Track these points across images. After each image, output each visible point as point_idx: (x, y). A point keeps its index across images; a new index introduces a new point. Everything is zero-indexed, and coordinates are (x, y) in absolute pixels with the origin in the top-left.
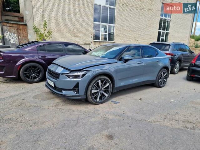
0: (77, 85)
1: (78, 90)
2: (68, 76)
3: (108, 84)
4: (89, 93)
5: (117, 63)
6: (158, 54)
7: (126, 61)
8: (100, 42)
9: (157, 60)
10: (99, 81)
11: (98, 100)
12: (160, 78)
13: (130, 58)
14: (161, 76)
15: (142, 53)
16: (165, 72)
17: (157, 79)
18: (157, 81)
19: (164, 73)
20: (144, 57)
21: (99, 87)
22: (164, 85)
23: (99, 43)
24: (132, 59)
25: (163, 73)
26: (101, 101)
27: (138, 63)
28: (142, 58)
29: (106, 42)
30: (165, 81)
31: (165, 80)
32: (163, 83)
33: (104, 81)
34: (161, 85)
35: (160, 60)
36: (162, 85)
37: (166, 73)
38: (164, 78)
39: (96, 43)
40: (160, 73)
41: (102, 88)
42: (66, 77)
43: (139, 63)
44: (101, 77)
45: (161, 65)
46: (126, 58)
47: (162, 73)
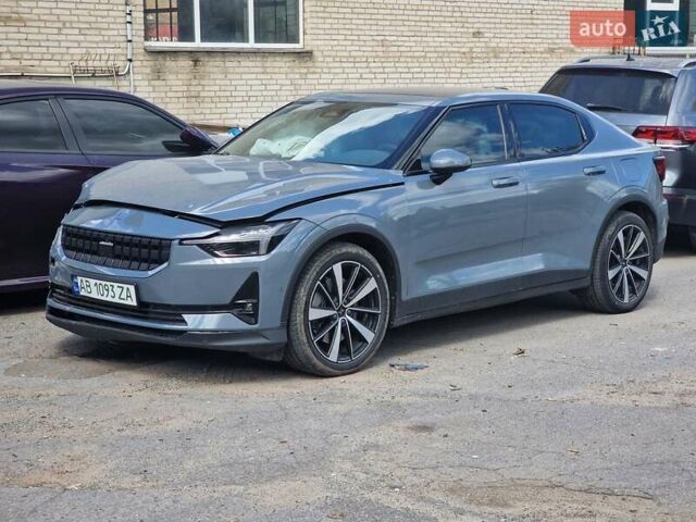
0: (251, 287)
1: (256, 307)
2: (211, 250)
3: (371, 285)
4: (299, 318)
5: (402, 184)
6: (591, 135)
7: (441, 175)
8: (195, 56)
9: (587, 170)
10: (337, 269)
11: (334, 355)
12: (614, 263)
13: (458, 161)
14: (617, 248)
15: (510, 139)
16: (636, 232)
17: (598, 267)
18: (597, 274)
19: (630, 236)
20: (522, 155)
21: (337, 295)
22: (635, 299)
23: (186, 63)
24: (468, 167)
25: (625, 233)
26: (346, 361)
27: (495, 183)
28: (514, 158)
29: (238, 53)
30: (638, 278)
31: (643, 273)
32: (633, 291)
33: (354, 266)
34: (622, 297)
35: (602, 168)
36: (626, 300)
37: (641, 237)
38: (634, 263)
39: (170, 63)
40: (609, 232)
41: (349, 301)
42: (202, 251)
43: (499, 186)
44: (344, 250)
45: (610, 190)
46: (442, 161)
47: (620, 236)
